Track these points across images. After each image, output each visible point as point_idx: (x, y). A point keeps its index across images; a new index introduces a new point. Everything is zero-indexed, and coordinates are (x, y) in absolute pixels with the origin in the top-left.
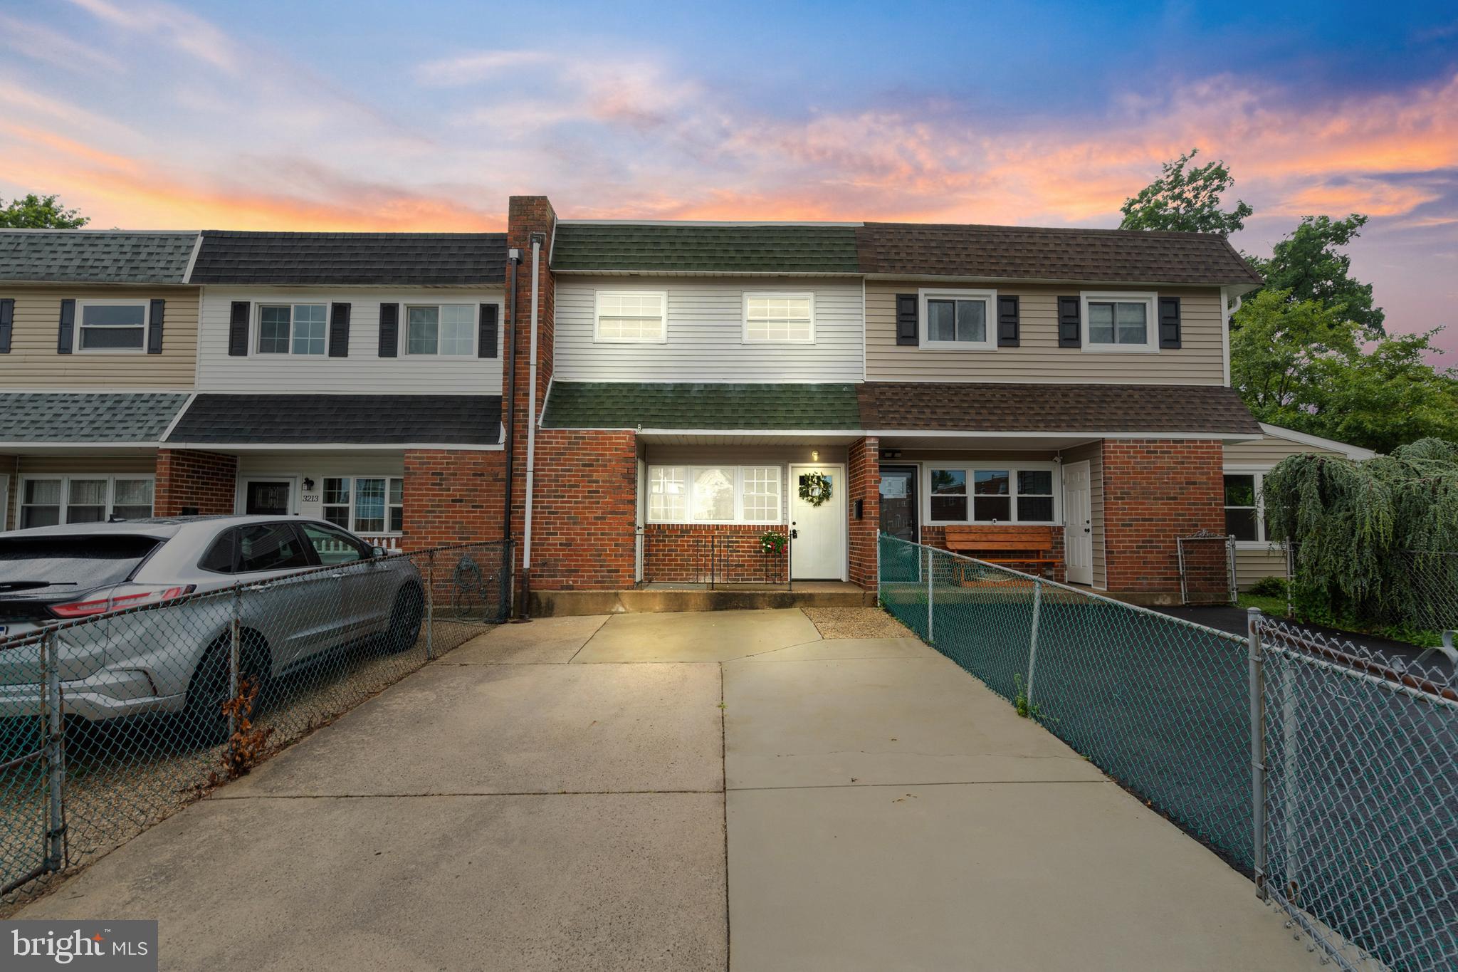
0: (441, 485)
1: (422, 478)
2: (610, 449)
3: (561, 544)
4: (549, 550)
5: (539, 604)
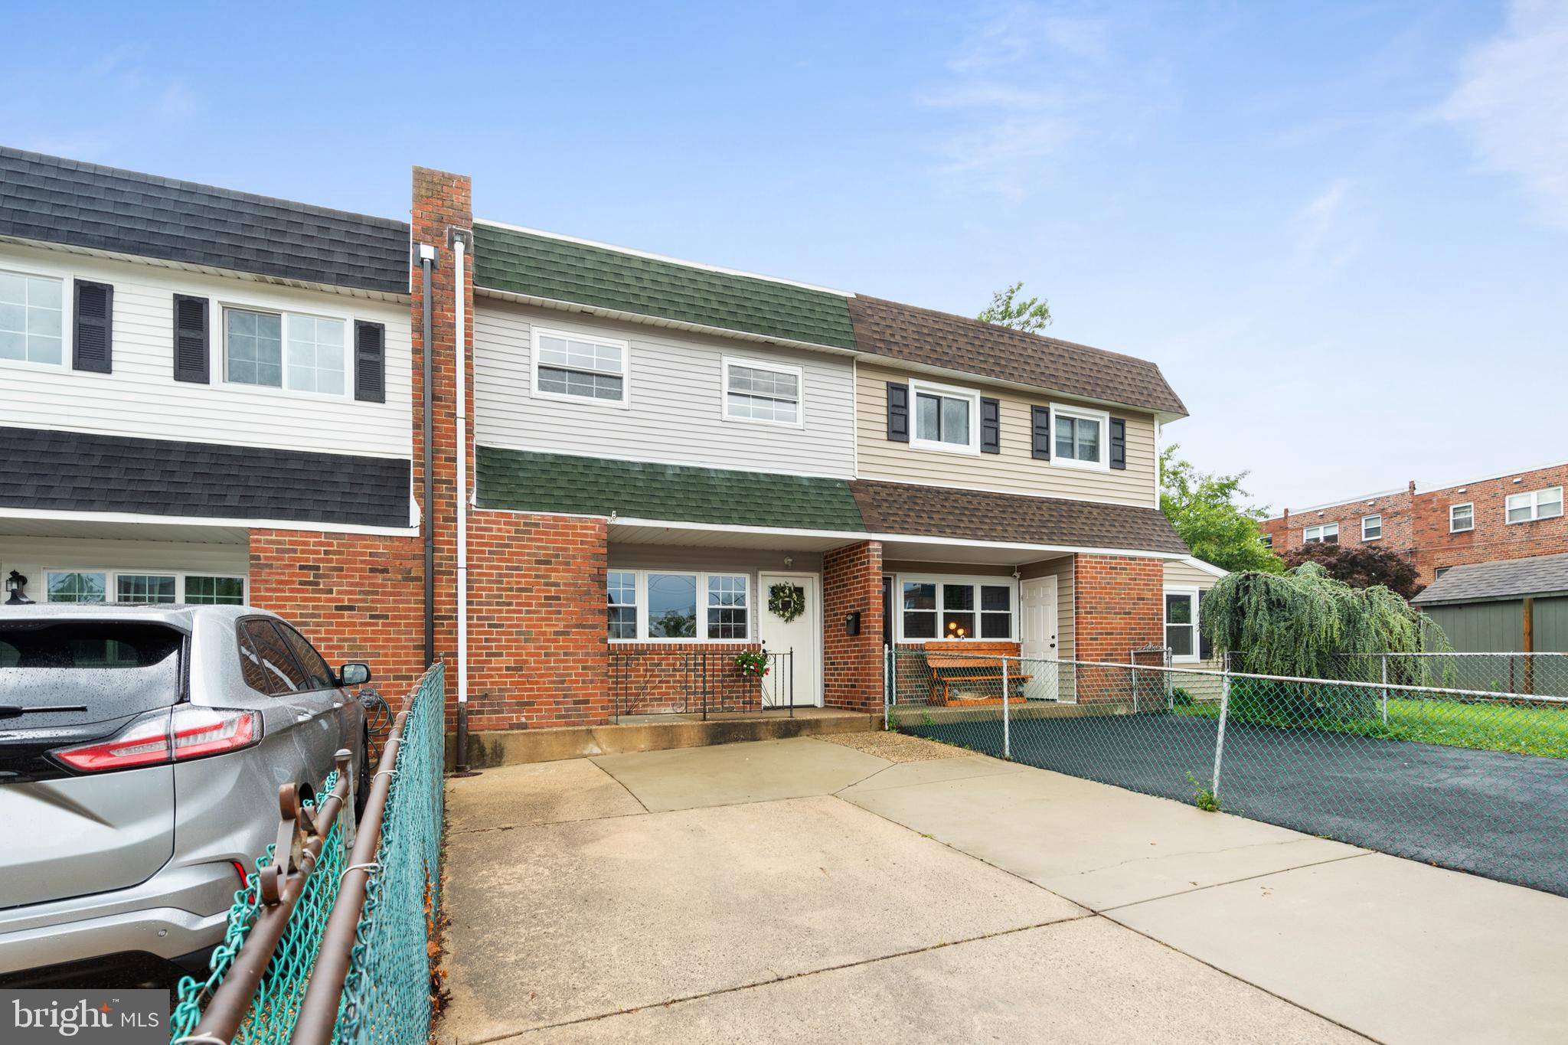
0: (317, 584)
1: (284, 574)
2: (574, 542)
3: (508, 669)
4: (491, 676)
5: (482, 750)
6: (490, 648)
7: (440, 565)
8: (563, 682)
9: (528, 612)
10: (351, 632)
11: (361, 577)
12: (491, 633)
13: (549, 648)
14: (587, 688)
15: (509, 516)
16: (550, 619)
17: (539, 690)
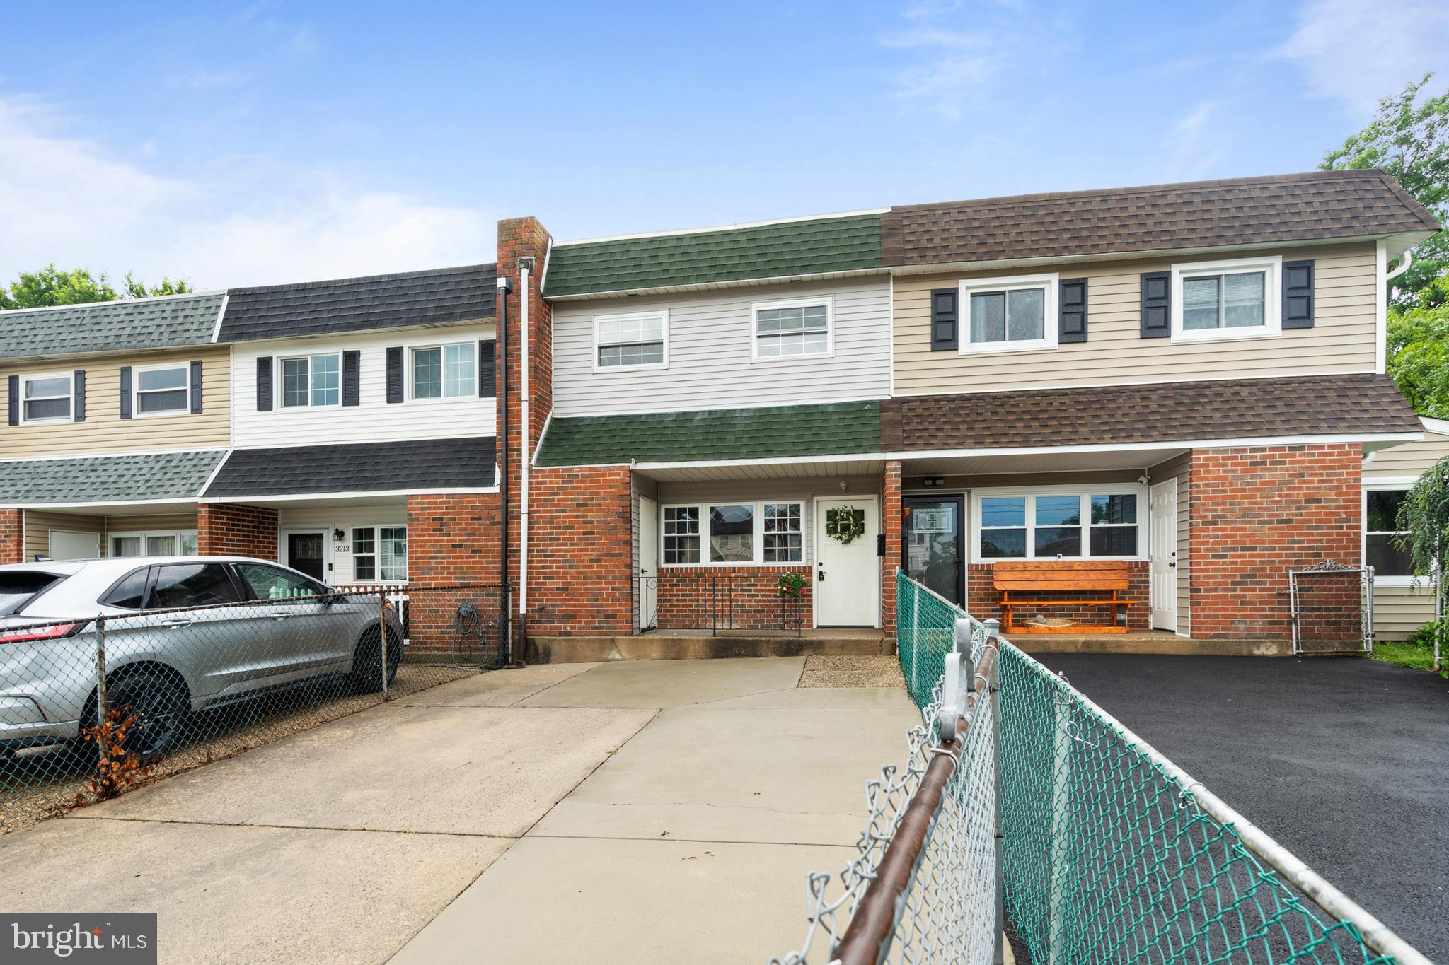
0: (442, 530)
1: (424, 524)
2: (604, 487)
3: (558, 589)
4: (546, 595)
5: (537, 650)
6: (545, 573)
7: (513, 512)
8: (597, 600)
9: (572, 545)
10: (461, 563)
11: (466, 524)
12: (546, 562)
13: (587, 572)
14: (615, 605)
15: (557, 471)
16: (587, 550)
17: (579, 606)
